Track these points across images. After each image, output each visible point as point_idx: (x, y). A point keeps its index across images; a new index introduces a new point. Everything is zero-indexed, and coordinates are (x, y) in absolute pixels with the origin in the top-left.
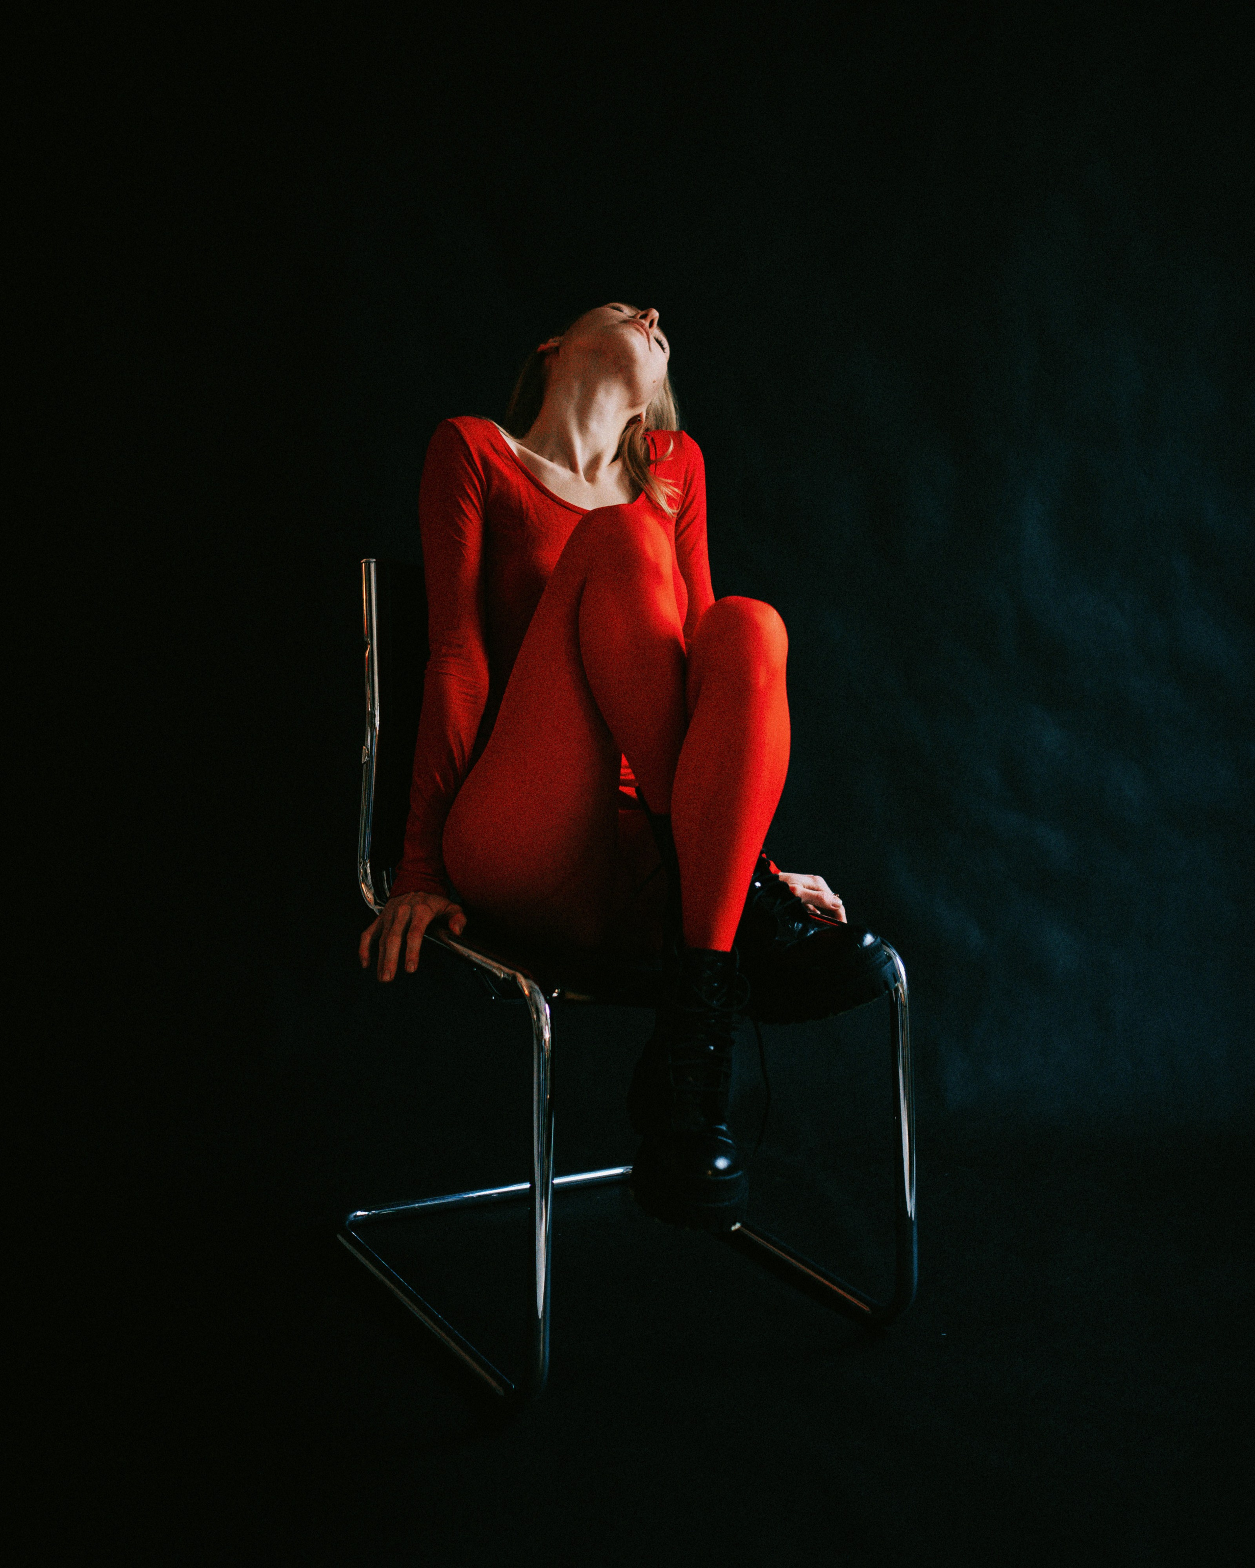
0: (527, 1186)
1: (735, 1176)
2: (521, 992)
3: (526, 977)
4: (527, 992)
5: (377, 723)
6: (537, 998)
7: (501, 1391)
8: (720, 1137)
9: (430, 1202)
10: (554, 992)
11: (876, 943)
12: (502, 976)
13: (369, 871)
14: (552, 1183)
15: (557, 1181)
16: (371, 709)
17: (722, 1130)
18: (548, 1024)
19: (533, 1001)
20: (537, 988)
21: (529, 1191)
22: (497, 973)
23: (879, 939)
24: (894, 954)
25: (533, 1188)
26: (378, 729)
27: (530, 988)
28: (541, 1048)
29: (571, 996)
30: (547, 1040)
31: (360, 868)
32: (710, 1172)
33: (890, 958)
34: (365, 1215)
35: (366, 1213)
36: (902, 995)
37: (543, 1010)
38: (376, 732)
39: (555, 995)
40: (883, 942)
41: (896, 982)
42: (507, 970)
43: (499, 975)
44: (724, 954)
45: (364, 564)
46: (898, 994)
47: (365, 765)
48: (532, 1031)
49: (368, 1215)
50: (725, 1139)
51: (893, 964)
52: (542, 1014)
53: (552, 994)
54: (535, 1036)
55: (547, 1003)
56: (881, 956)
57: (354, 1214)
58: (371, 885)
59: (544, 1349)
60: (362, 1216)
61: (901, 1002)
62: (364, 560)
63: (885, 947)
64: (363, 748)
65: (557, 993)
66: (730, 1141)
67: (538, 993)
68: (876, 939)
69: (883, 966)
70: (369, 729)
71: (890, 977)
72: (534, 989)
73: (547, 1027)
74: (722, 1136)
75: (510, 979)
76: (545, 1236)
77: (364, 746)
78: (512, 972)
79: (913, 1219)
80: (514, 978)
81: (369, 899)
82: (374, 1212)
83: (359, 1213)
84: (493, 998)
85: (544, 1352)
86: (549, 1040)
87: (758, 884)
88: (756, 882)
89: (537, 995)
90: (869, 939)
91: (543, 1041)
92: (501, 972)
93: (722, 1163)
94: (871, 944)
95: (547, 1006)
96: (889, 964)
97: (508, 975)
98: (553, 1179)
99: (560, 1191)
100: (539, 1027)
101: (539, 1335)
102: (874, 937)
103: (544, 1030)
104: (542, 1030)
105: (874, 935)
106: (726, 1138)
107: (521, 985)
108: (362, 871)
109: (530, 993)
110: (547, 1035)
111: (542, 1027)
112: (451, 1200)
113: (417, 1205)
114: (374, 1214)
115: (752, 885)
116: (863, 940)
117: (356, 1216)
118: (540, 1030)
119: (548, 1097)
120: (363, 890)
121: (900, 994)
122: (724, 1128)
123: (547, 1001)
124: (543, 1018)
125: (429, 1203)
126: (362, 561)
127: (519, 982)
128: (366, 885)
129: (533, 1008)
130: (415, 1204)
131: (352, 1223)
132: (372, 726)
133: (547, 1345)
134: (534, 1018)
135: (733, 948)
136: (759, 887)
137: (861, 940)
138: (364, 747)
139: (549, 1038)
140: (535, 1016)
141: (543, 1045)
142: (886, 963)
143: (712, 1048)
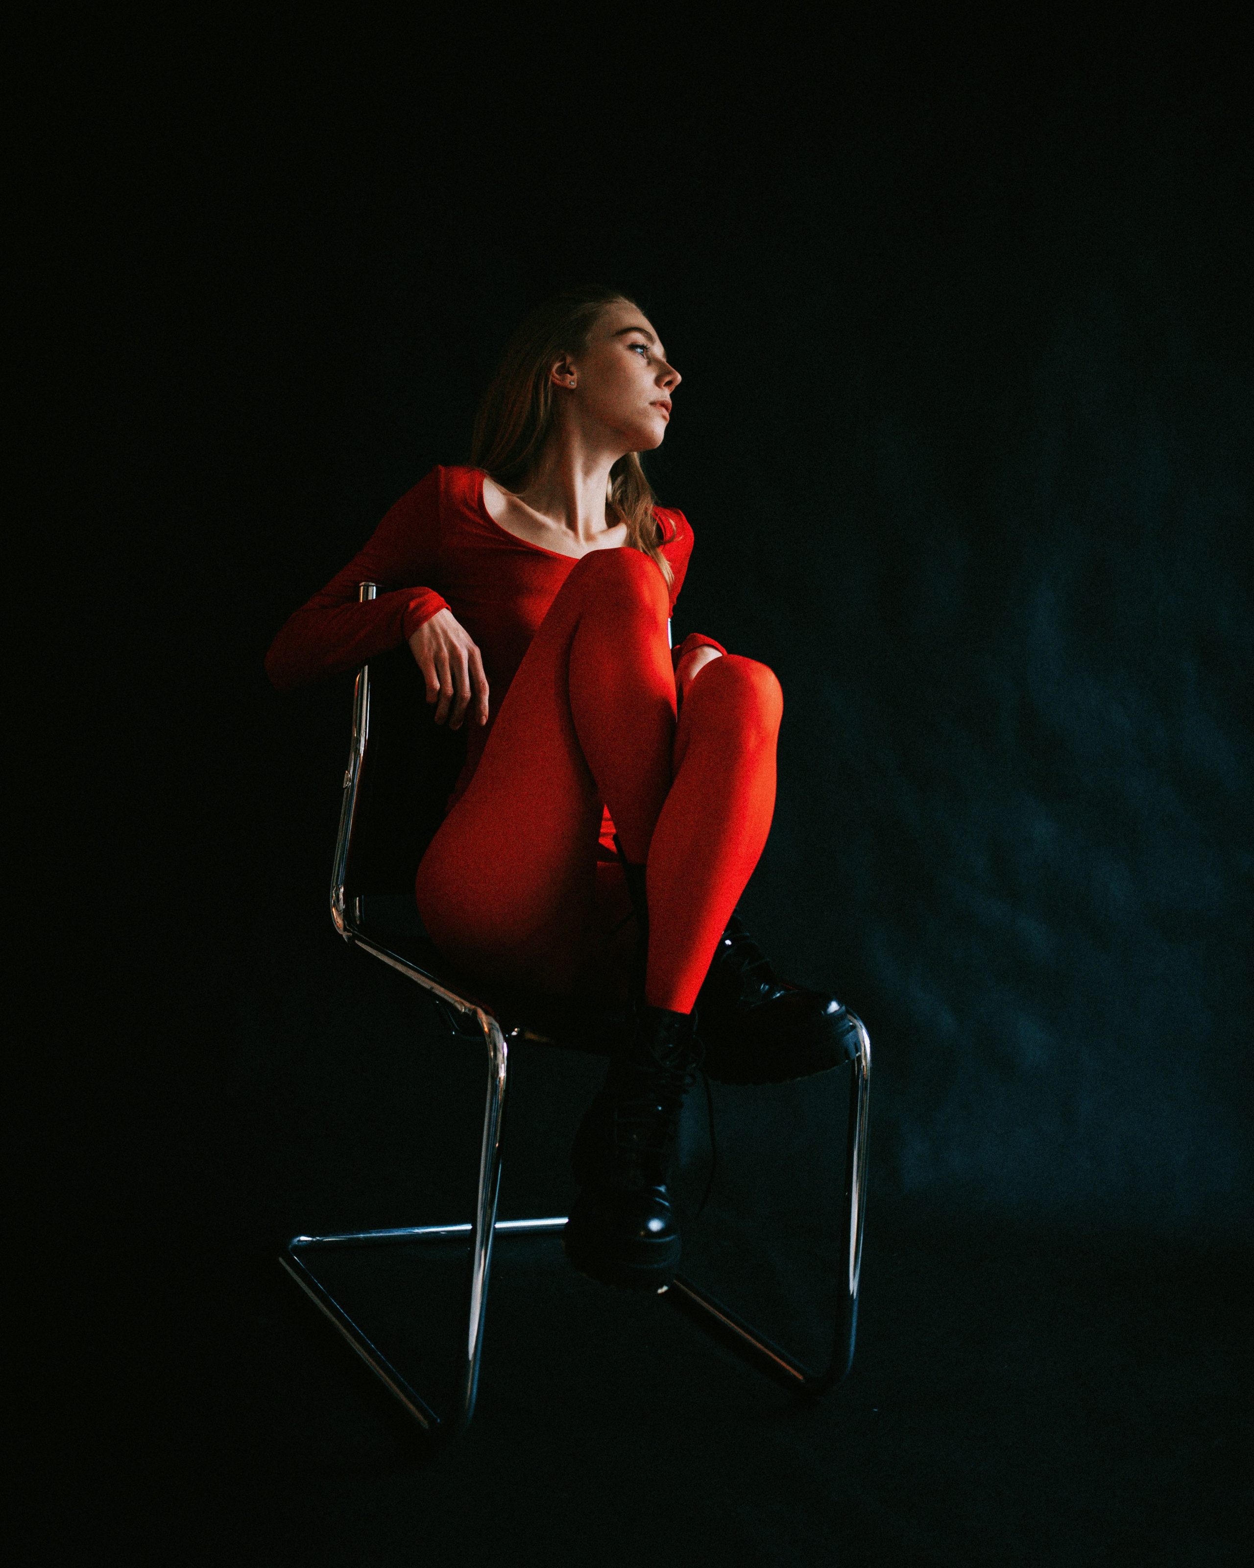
0: (468, 1227)
1: (668, 1239)
2: (481, 1029)
3: (487, 1013)
4: (486, 1029)
5: (362, 749)
6: (496, 1037)
7: (425, 1424)
8: (658, 1199)
9: (375, 1233)
10: (514, 1030)
11: (841, 1011)
12: (463, 1010)
13: (341, 896)
14: (494, 1227)
15: (499, 1225)
16: (357, 734)
17: (660, 1192)
18: (504, 1063)
19: (491, 1038)
20: (497, 1025)
21: (470, 1232)
22: (459, 1007)
23: (844, 1008)
24: (861, 1025)
25: (474, 1230)
26: (362, 755)
27: (490, 1025)
28: (495, 1087)
29: (530, 1036)
30: (502, 1078)
31: (332, 893)
32: (642, 1233)
33: (854, 1027)
34: (309, 1241)
35: (310, 1239)
36: (865, 1067)
37: (501, 1049)
38: (360, 759)
39: (514, 1033)
40: (847, 1012)
41: (857, 1053)
42: (468, 1005)
43: (460, 1009)
44: (683, 1015)
45: (362, 587)
46: (861, 1067)
47: (346, 790)
48: (487, 1067)
49: (312, 1241)
50: (661, 1201)
51: (857, 1036)
52: (499, 1051)
53: (512, 1032)
54: (490, 1074)
55: (505, 1042)
56: (845, 1025)
57: (298, 1239)
58: (342, 911)
59: (472, 1388)
60: (306, 1241)
61: (863, 1075)
62: (363, 583)
63: (849, 1017)
64: (345, 772)
65: (516, 1031)
66: (667, 1204)
67: (498, 1031)
68: (841, 1007)
69: (845, 1035)
70: (353, 755)
71: (852, 1048)
72: (494, 1027)
73: (503, 1065)
74: (660, 1198)
75: (471, 1014)
76: (483, 1279)
77: (347, 770)
78: (473, 1007)
79: (855, 1297)
80: (475, 1013)
81: (338, 924)
82: (318, 1238)
83: (303, 1238)
84: (454, 1033)
85: (472, 1389)
86: (504, 1079)
87: (728, 942)
88: (727, 940)
89: (496, 1032)
90: (834, 1007)
91: (498, 1080)
92: (463, 1007)
93: (655, 1225)
94: (836, 1012)
95: (505, 1044)
96: (851, 1034)
97: (470, 1010)
98: (495, 1224)
99: (501, 1235)
100: (494, 1065)
101: (468, 1371)
102: (839, 1004)
103: (500, 1069)
104: (498, 1068)
105: (840, 1003)
106: (663, 1200)
107: (481, 1020)
108: (334, 895)
109: (490, 1030)
110: (502, 1074)
111: (498, 1065)
112: (396, 1233)
113: (362, 1235)
114: (318, 1240)
115: (722, 942)
116: (828, 1007)
117: (299, 1241)
118: (496, 1068)
119: (497, 1145)
120: (333, 915)
121: (862, 1066)
122: (662, 1189)
123: (506, 1040)
124: (500, 1056)
125: (374, 1235)
126: (361, 584)
127: (479, 1018)
128: (337, 910)
129: (491, 1046)
130: (360, 1234)
131: (295, 1247)
132: (356, 751)
133: (476, 1382)
134: (491, 1056)
135: (693, 1010)
136: (729, 945)
137: (826, 1006)
138: (347, 772)
139: (504, 1076)
140: (492, 1054)
141: (498, 1083)
142: (848, 1032)
143: (660, 1108)
